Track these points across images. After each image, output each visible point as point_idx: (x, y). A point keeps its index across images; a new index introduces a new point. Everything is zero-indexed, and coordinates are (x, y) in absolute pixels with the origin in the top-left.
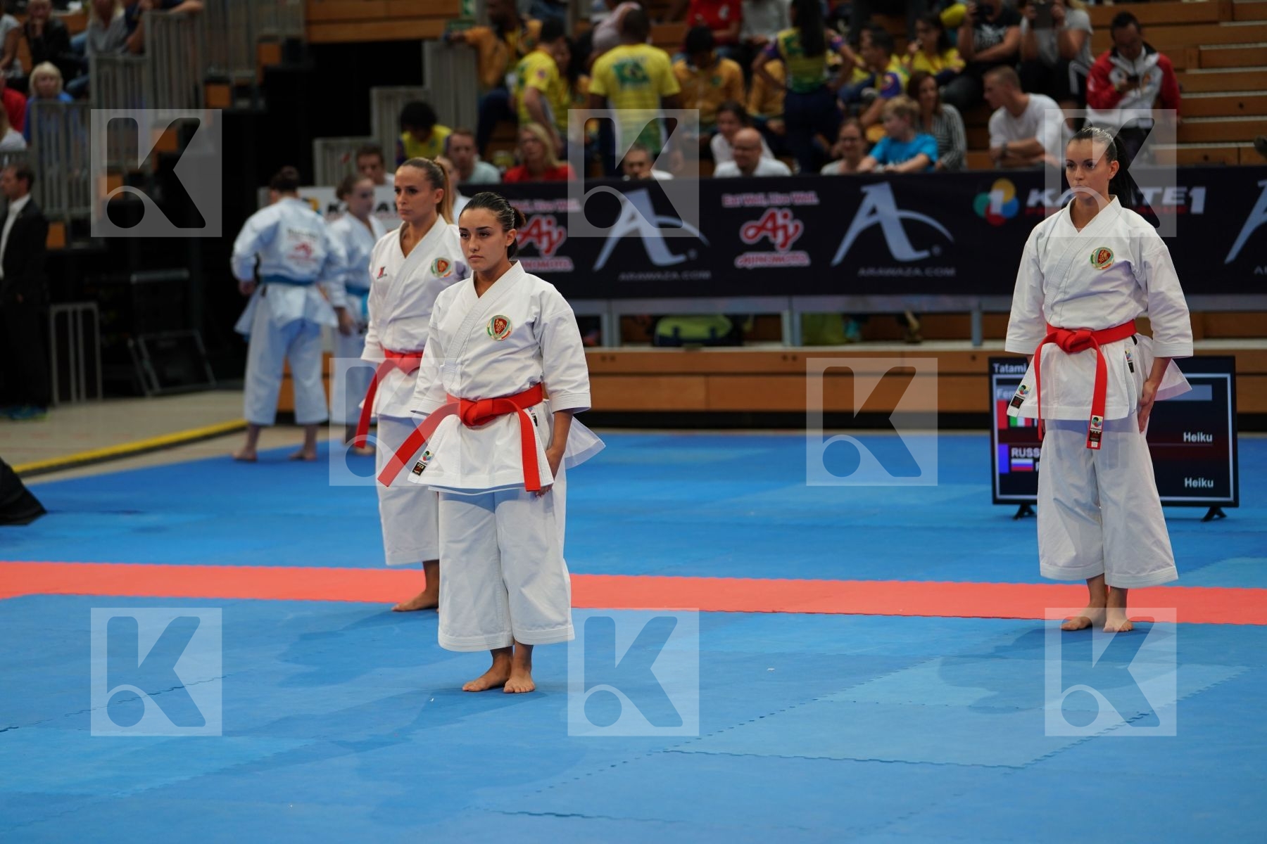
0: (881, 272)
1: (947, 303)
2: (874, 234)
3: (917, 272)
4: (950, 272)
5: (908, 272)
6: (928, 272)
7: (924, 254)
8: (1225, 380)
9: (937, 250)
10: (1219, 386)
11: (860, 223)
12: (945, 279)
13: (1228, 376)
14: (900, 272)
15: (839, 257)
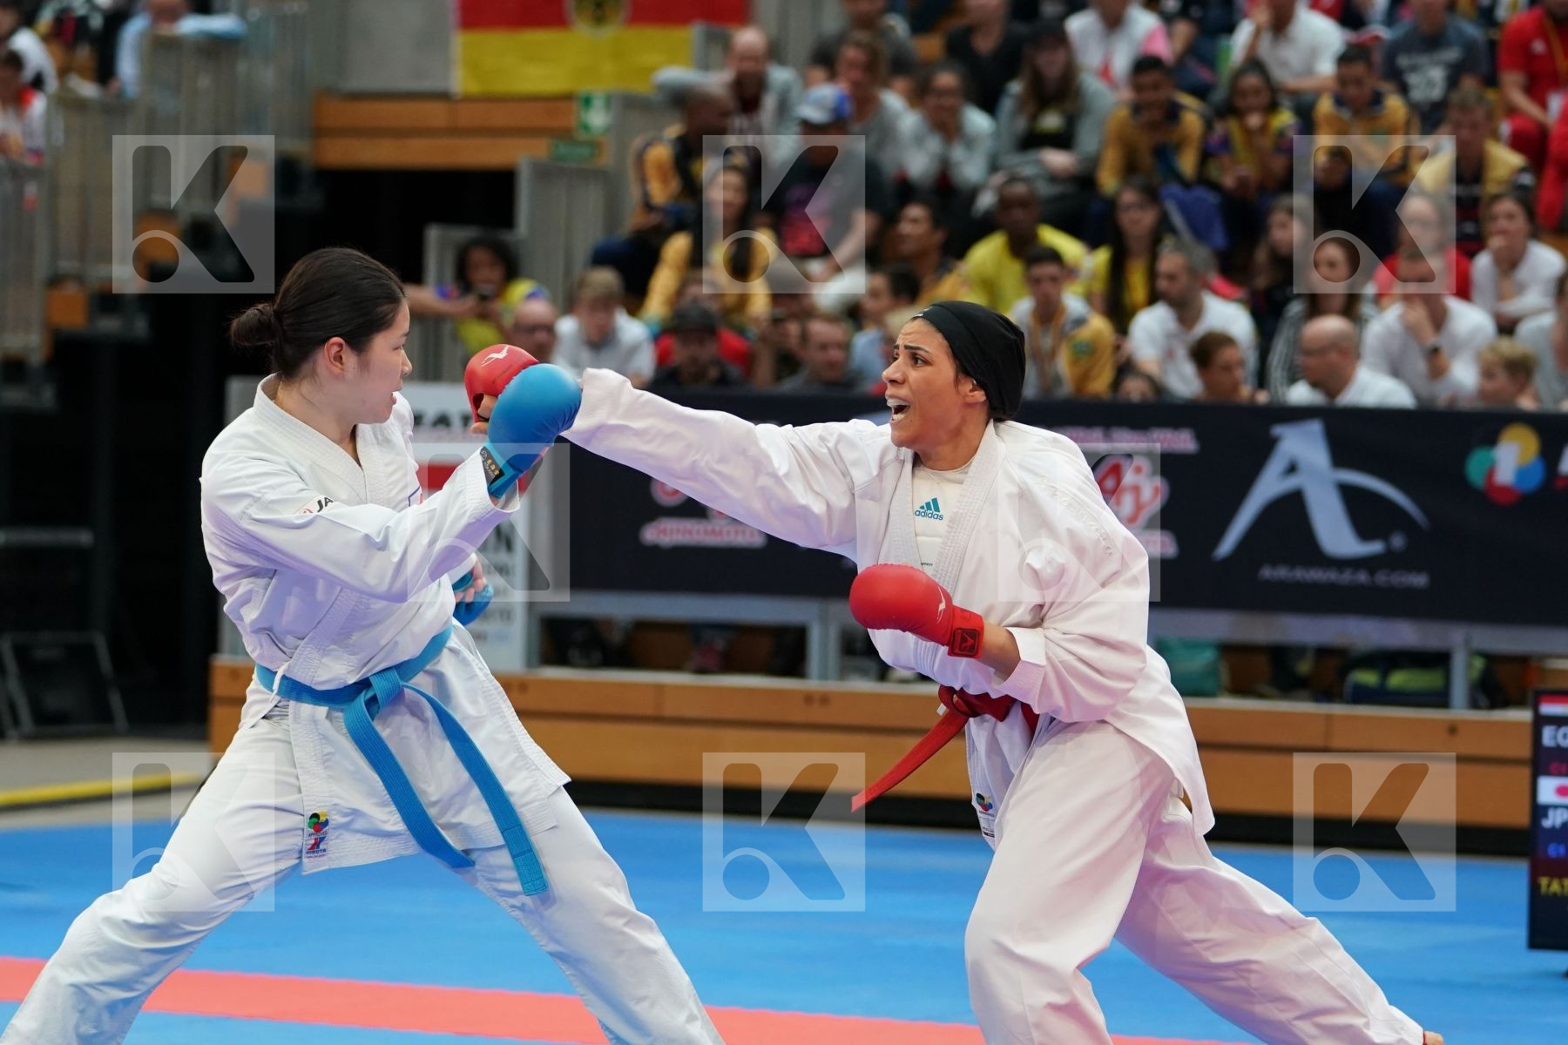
0: (1300, 574)
1: (1404, 634)
2: (1291, 508)
3: (1362, 577)
4: (1419, 580)
5: (1346, 577)
6: (1382, 578)
7: (1375, 547)
9: (1398, 541)
11: (1269, 486)
12: (1410, 592)
14: (1331, 576)
15: (1227, 545)
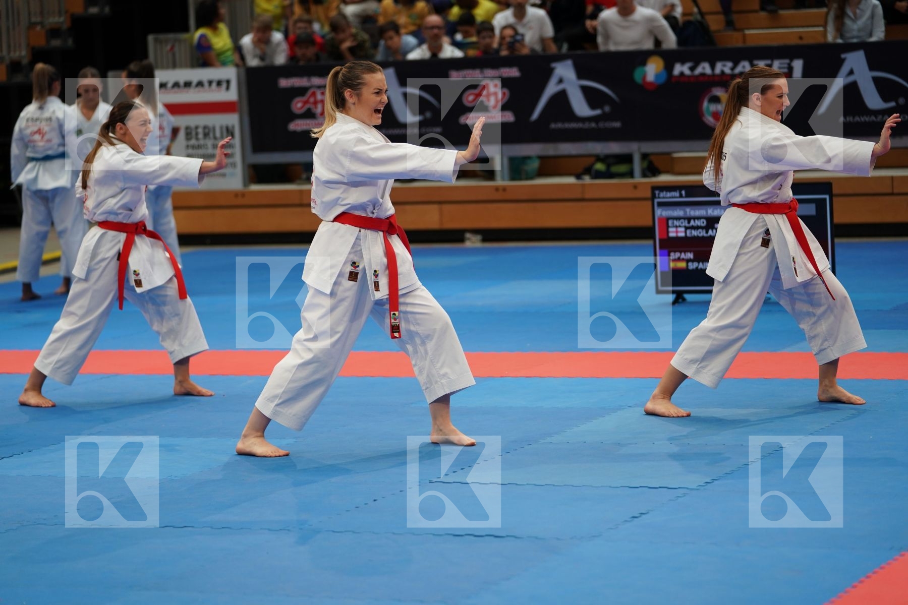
0: (567, 125)
1: (615, 148)
2: (561, 98)
3: (593, 125)
4: (617, 124)
5: (587, 125)
6: (601, 125)
7: (598, 112)
8: (825, 200)
9: (607, 109)
10: (820, 204)
11: (551, 89)
12: (614, 130)
13: (827, 197)
14: (580, 125)
15: (536, 115)
